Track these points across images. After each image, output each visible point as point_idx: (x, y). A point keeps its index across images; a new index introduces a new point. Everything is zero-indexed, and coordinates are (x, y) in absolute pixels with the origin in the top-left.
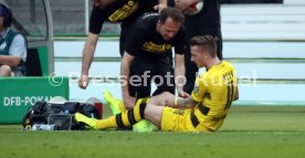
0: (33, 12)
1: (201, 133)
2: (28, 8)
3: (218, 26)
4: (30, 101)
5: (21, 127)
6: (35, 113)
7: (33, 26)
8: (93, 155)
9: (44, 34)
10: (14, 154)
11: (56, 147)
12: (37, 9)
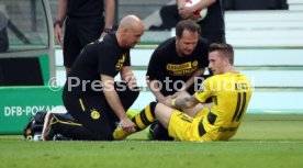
0: (34, 20)
1: (205, 143)
2: (28, 16)
3: (223, 33)
4: (31, 110)
5: (23, 137)
6: (37, 123)
7: (35, 34)
8: (96, 165)
9: (46, 42)
10: (15, 165)
11: (58, 158)
12: (38, 17)
